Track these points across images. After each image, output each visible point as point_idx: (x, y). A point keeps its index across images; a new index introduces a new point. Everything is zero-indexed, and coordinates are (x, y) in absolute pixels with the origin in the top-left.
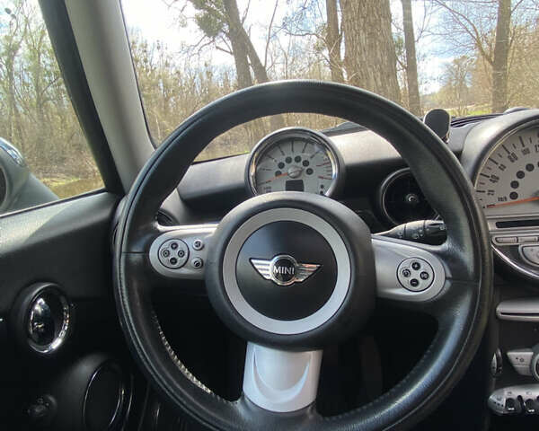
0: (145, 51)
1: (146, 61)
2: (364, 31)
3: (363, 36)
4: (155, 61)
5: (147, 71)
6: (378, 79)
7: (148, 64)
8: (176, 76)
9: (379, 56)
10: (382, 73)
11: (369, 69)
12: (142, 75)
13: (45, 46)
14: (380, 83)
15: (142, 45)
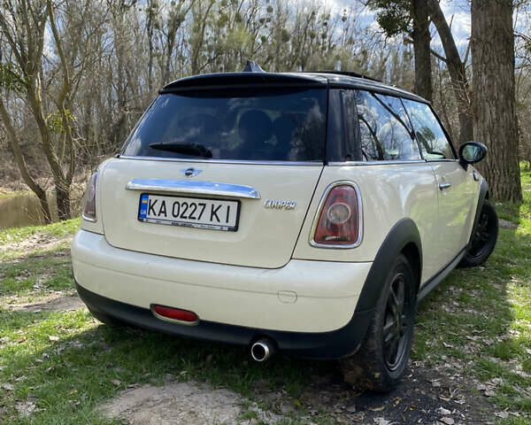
0: (325, 24)
1: (324, 36)
2: (485, 73)
3: (484, 77)
4: (335, 38)
5: (324, 48)
6: (494, 113)
7: (326, 40)
8: (361, 57)
9: (496, 94)
10: (497, 108)
11: (487, 104)
12: (316, 53)
13: (212, 17)
14: (495, 117)
15: (323, 16)
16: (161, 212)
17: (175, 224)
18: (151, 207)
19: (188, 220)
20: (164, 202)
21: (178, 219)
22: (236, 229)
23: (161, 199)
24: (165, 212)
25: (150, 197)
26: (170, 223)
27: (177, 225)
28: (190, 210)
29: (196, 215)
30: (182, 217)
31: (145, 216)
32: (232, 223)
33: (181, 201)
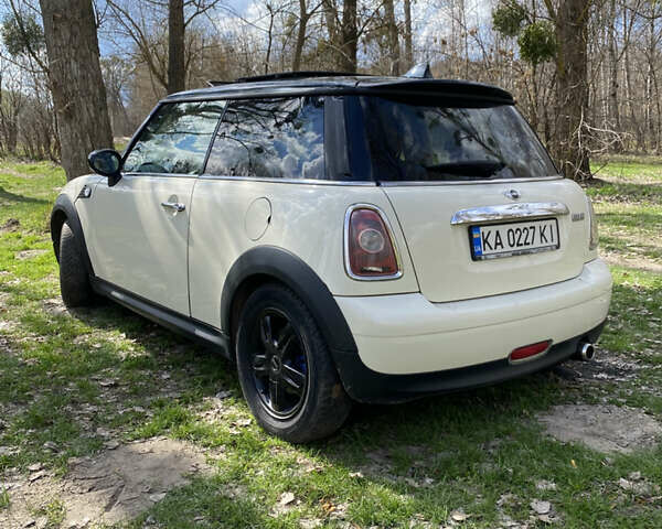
16: (497, 244)
17: (515, 254)
18: (485, 241)
19: (523, 247)
20: (498, 232)
21: (515, 248)
22: (558, 247)
23: (493, 229)
24: (501, 243)
25: (482, 229)
26: (510, 254)
27: (518, 255)
28: (524, 235)
29: (529, 240)
30: (518, 245)
31: (480, 253)
32: (556, 243)
33: (514, 227)
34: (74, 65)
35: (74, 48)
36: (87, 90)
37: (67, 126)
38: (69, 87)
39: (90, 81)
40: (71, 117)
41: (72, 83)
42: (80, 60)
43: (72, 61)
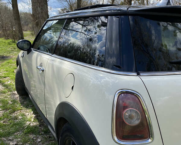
34: (39, 9)
35: (39, 3)
36: (43, 17)
37: (37, 28)
38: (37, 16)
39: (44, 13)
40: (38, 25)
41: (38, 14)
42: (41, 7)
43: (38, 7)
